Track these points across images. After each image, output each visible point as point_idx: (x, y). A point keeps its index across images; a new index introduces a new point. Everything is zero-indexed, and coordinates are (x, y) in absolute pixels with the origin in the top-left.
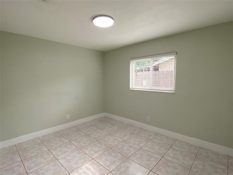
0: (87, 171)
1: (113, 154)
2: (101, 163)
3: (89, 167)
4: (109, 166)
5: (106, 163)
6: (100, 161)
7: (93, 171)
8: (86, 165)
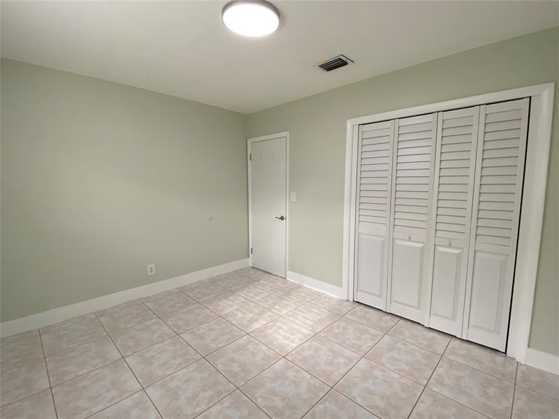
0: (288, 335)
1: (235, 368)
2: (265, 348)
3: (287, 342)
4: (249, 342)
5: (254, 349)
6: (267, 352)
7: (277, 336)
8: (294, 345)
